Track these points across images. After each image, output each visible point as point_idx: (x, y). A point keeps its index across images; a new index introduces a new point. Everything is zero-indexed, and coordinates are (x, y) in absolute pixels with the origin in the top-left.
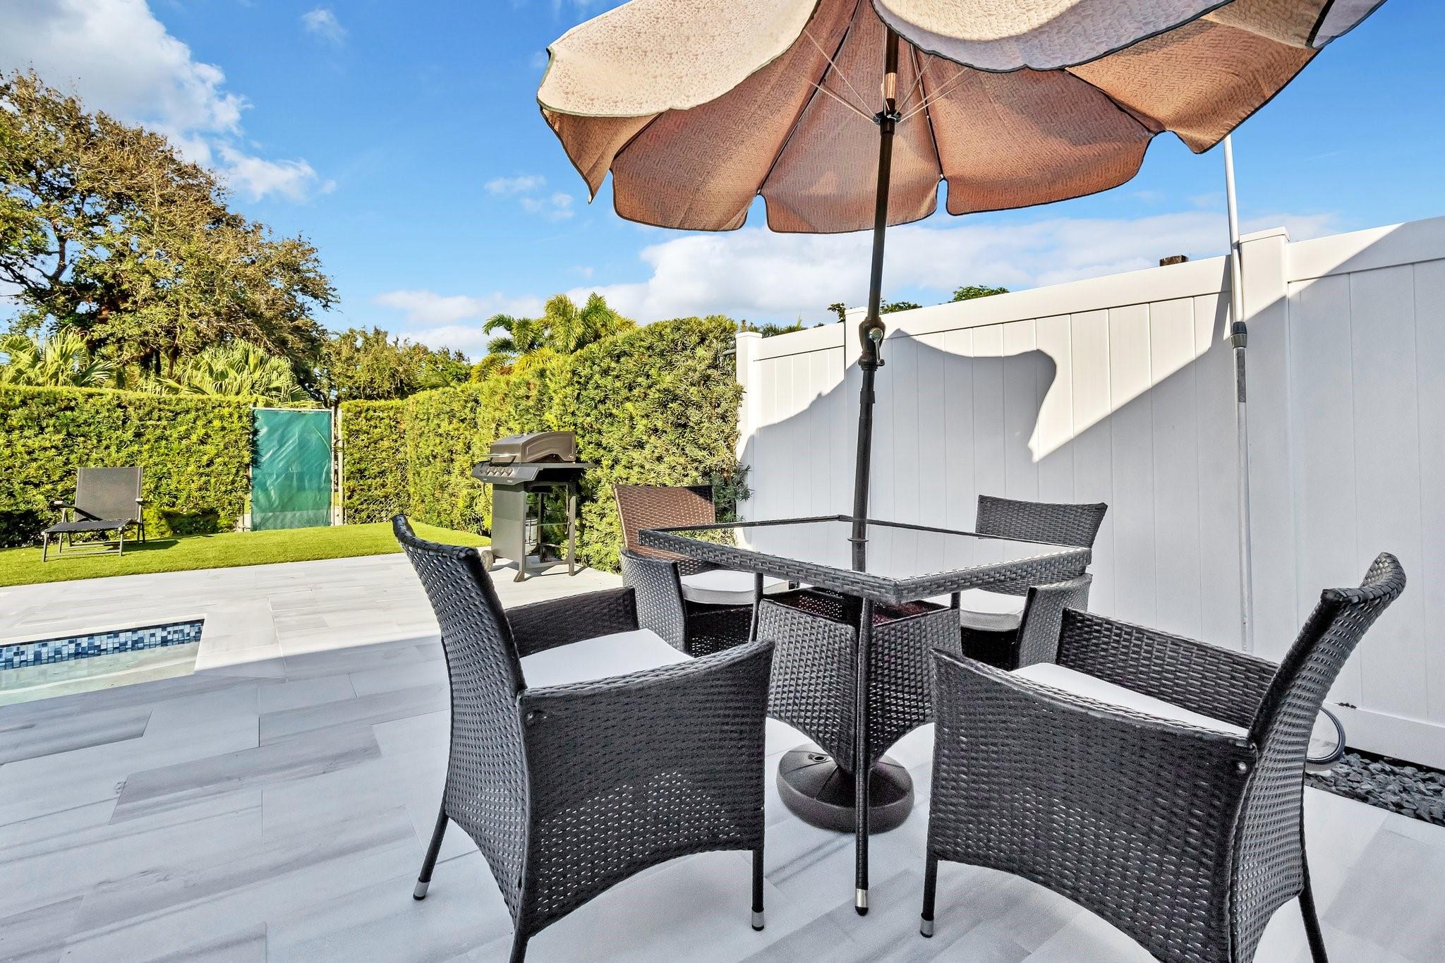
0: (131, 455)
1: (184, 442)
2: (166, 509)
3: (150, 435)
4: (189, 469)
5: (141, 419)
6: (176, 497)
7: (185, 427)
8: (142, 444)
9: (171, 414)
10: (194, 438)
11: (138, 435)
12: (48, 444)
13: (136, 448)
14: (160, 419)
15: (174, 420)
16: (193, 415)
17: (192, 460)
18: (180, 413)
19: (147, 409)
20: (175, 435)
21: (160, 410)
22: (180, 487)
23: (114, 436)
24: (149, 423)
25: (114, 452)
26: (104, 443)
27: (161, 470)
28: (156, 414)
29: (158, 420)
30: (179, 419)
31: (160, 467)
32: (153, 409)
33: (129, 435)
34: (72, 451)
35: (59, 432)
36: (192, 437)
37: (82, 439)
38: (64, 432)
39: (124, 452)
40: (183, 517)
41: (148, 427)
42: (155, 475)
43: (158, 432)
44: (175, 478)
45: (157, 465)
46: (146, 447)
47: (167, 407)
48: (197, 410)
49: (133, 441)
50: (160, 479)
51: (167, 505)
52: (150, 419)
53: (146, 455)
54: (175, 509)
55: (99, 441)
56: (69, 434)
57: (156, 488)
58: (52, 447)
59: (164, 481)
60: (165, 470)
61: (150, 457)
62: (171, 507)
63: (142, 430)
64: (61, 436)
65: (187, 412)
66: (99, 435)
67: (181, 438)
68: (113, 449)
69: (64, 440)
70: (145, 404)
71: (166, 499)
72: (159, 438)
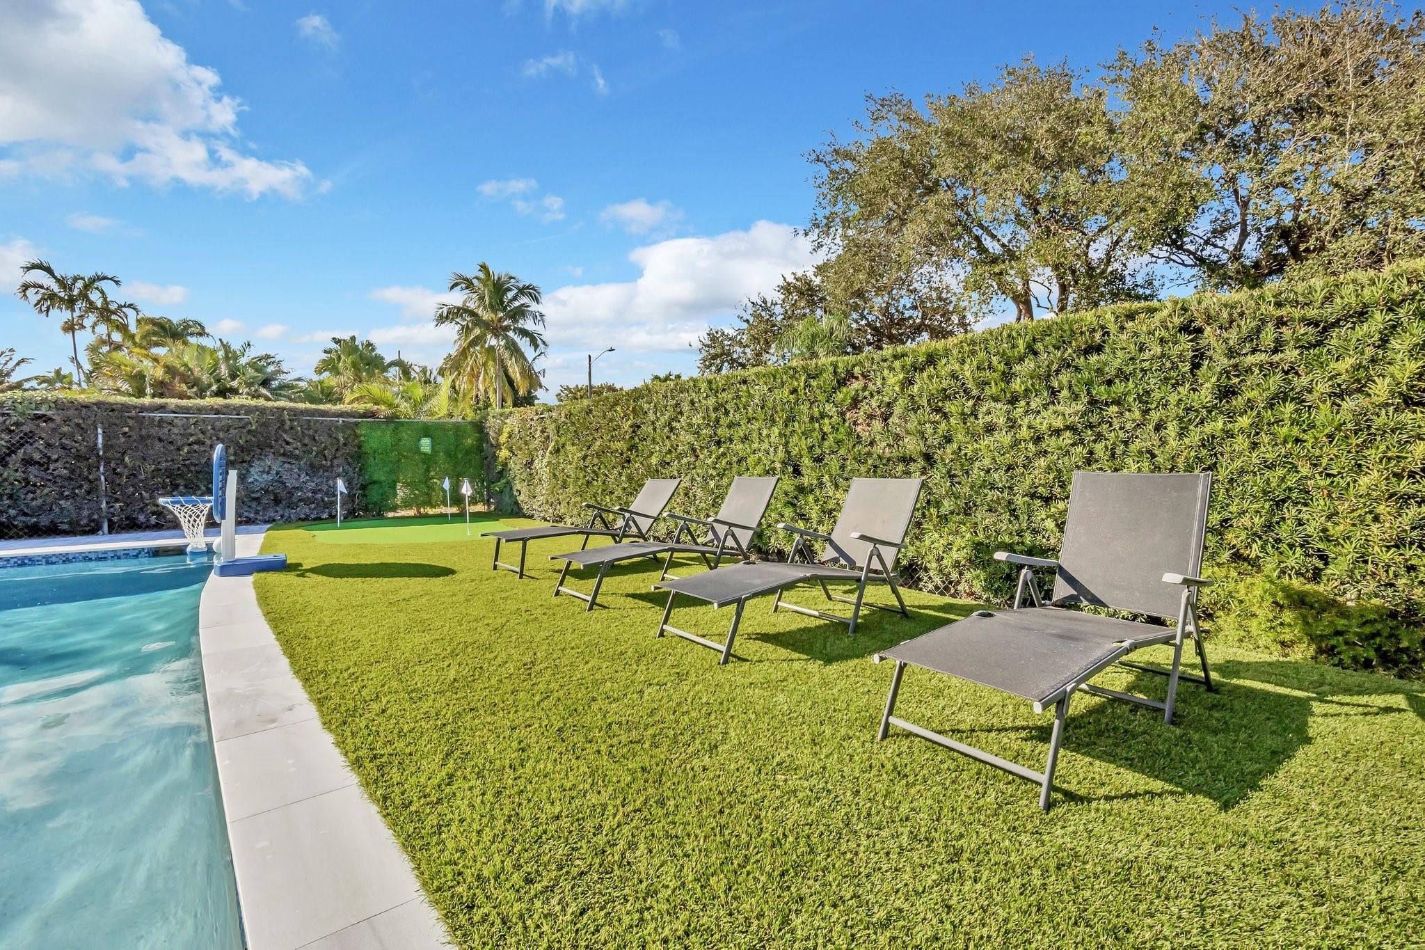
0: (1209, 443)
1: (1348, 404)
2: (1296, 583)
3: (1254, 391)
4: (1364, 481)
5: (1231, 353)
6: (1324, 558)
7: (1349, 361)
8: (1231, 416)
9: (1311, 329)
10: (1381, 389)
11: (1227, 393)
12: (1059, 423)
13: (1217, 425)
14: (1278, 347)
15: (1319, 344)
16: (1379, 319)
17: (1372, 454)
18: (1336, 324)
19: (1247, 325)
20: (1322, 388)
21: (1281, 322)
22: (1336, 531)
23: (1173, 398)
24: (1250, 359)
25: (1173, 434)
26: (1155, 416)
27: (1283, 479)
28: (1268, 336)
29: (1275, 351)
30: (1334, 341)
31: (1280, 472)
32: (1264, 321)
33: (1206, 395)
34: (1099, 437)
35: (1076, 397)
36: (1372, 389)
37: (1114, 409)
38: (1084, 399)
39: (1195, 436)
40: (1344, 613)
41: (1249, 370)
42: (1265, 492)
43: (1275, 382)
44: (1320, 503)
45: (1271, 467)
46: (1244, 421)
47: (1297, 313)
48: (1391, 306)
49: (1215, 407)
50: (1279, 504)
51: (1298, 574)
52: (1254, 351)
53: (1241, 443)
54: (1321, 588)
55: (1146, 412)
56: (1093, 402)
57: (1269, 527)
58: (1068, 428)
59: (1290, 512)
60: (1292, 480)
61: (1255, 446)
62: (1309, 580)
63: (1236, 380)
64: (1080, 406)
65: (1362, 314)
66: (1144, 398)
67: (1339, 394)
68: (1172, 429)
69: (1084, 414)
70: (1242, 314)
71: (1294, 559)
72: (1276, 397)
